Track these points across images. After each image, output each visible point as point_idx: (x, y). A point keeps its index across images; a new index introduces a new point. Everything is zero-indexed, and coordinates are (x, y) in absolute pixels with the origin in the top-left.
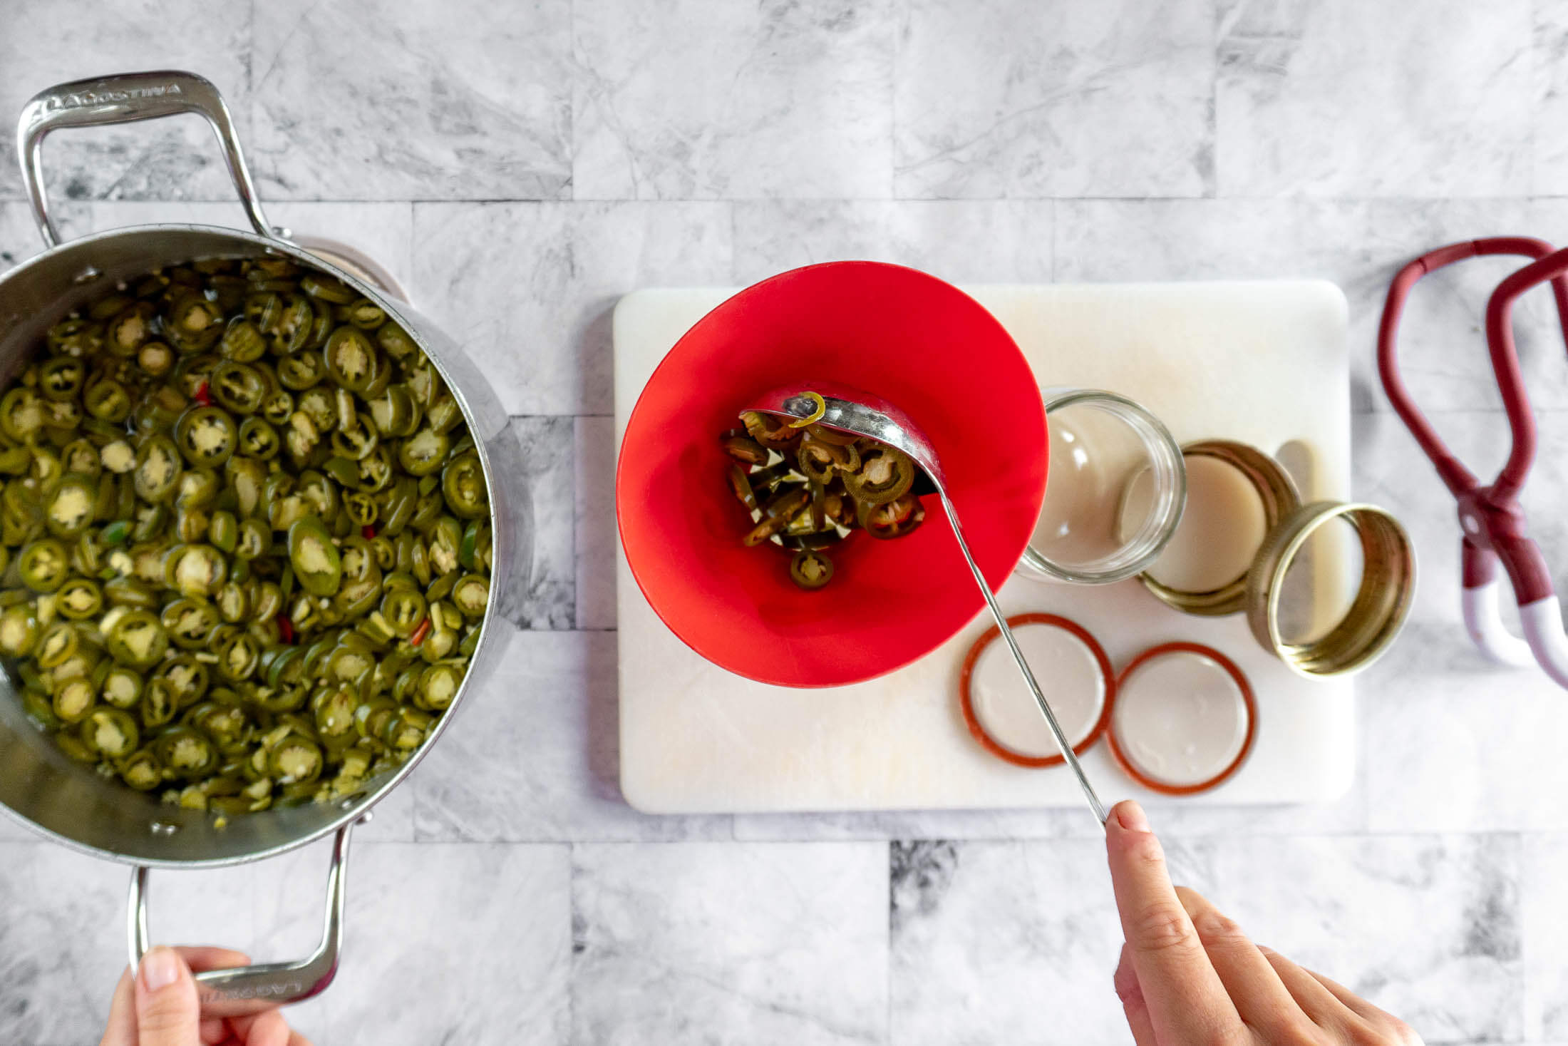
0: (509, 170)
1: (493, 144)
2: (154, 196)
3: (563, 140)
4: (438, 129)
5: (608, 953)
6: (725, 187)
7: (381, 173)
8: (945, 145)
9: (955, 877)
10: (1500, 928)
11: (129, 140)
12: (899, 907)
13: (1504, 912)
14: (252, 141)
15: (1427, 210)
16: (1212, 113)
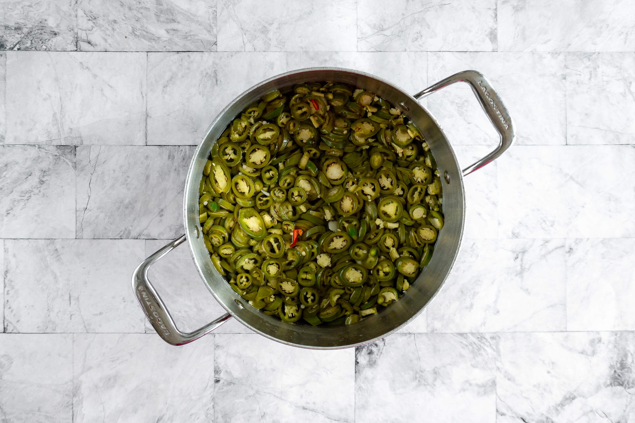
0: (189, 38)
1: (182, 27)
2: (34, 49)
3: (213, 25)
4: (158, 21)
5: (230, 383)
6: (284, 46)
7: (134, 39)
8: (380, 28)
9: (384, 350)
10: (625, 373)
11: (23, 24)
12: (359, 363)
13: (627, 367)
14: (77, 25)
15: (591, 57)
16: (496, 15)
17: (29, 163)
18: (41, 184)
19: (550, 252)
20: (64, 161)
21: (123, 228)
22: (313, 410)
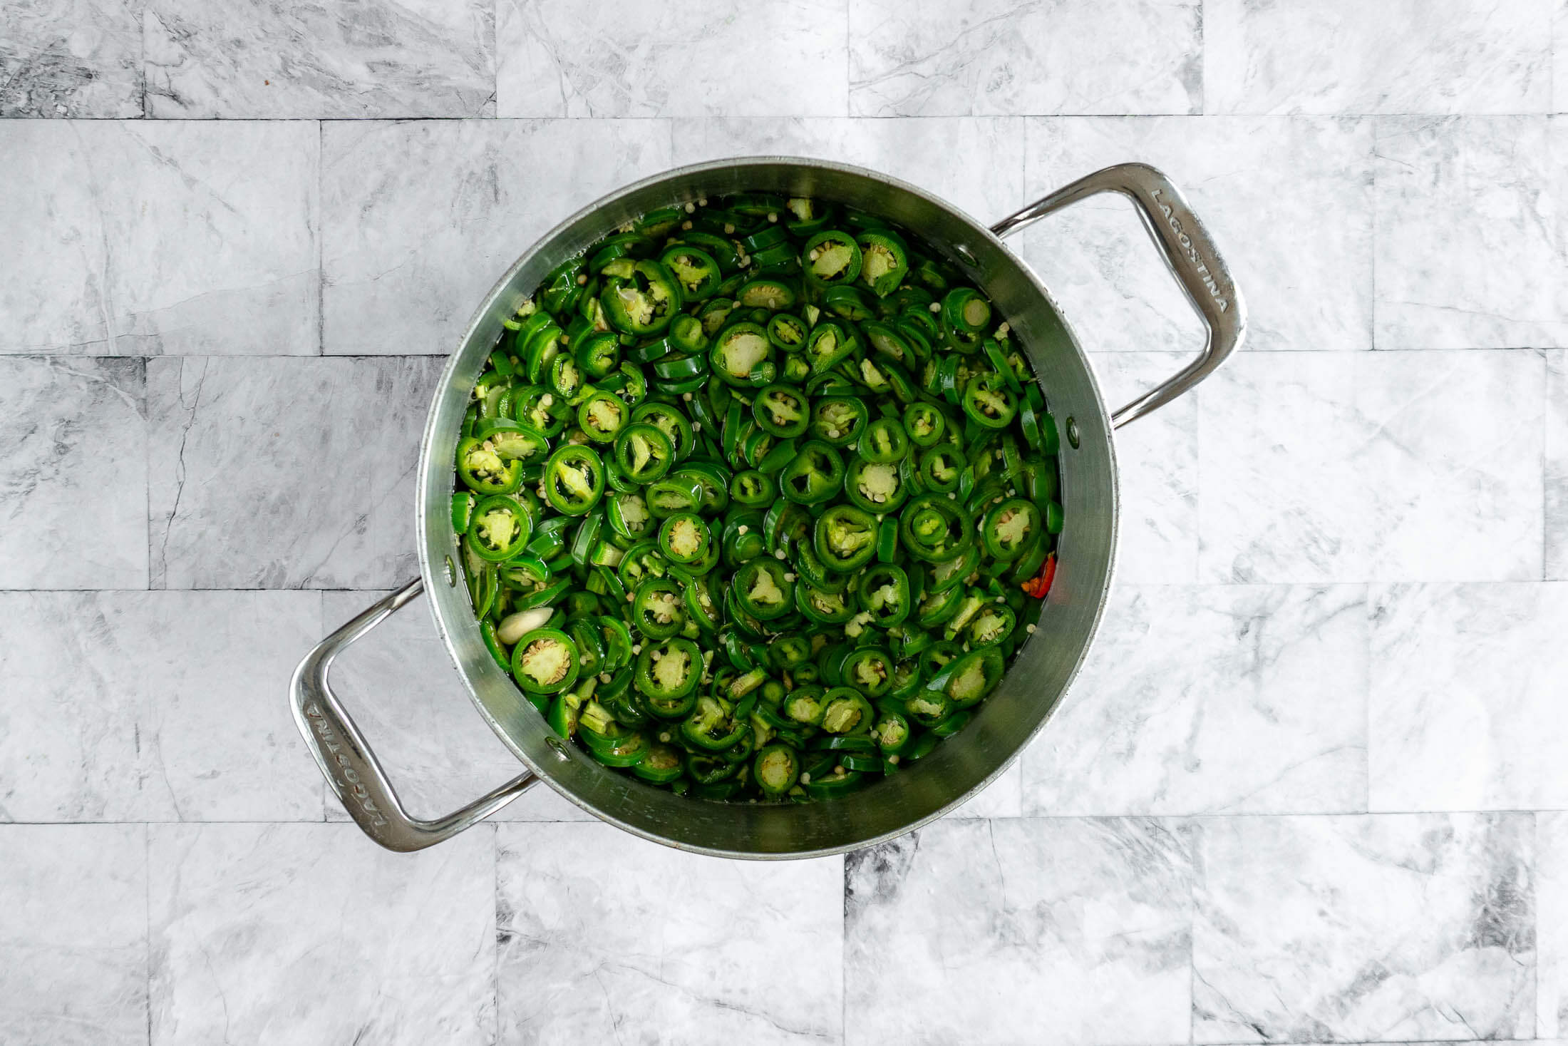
0: (426, 85)
1: (409, 56)
2: (35, 113)
3: (485, 51)
4: (348, 41)
5: (536, 944)
6: (664, 103)
7: (286, 88)
8: (906, 57)
9: (915, 859)
10: (1512, 915)
11: (6, 51)
12: (855, 893)
13: (1515, 899)
14: (143, 53)
15: (1437, 129)
16: (1200, 22)
17: (29, 400)
18: (60, 453)
19: (1329, 618)
20: (117, 396)
21: (267, 563)
22: (739, 1008)
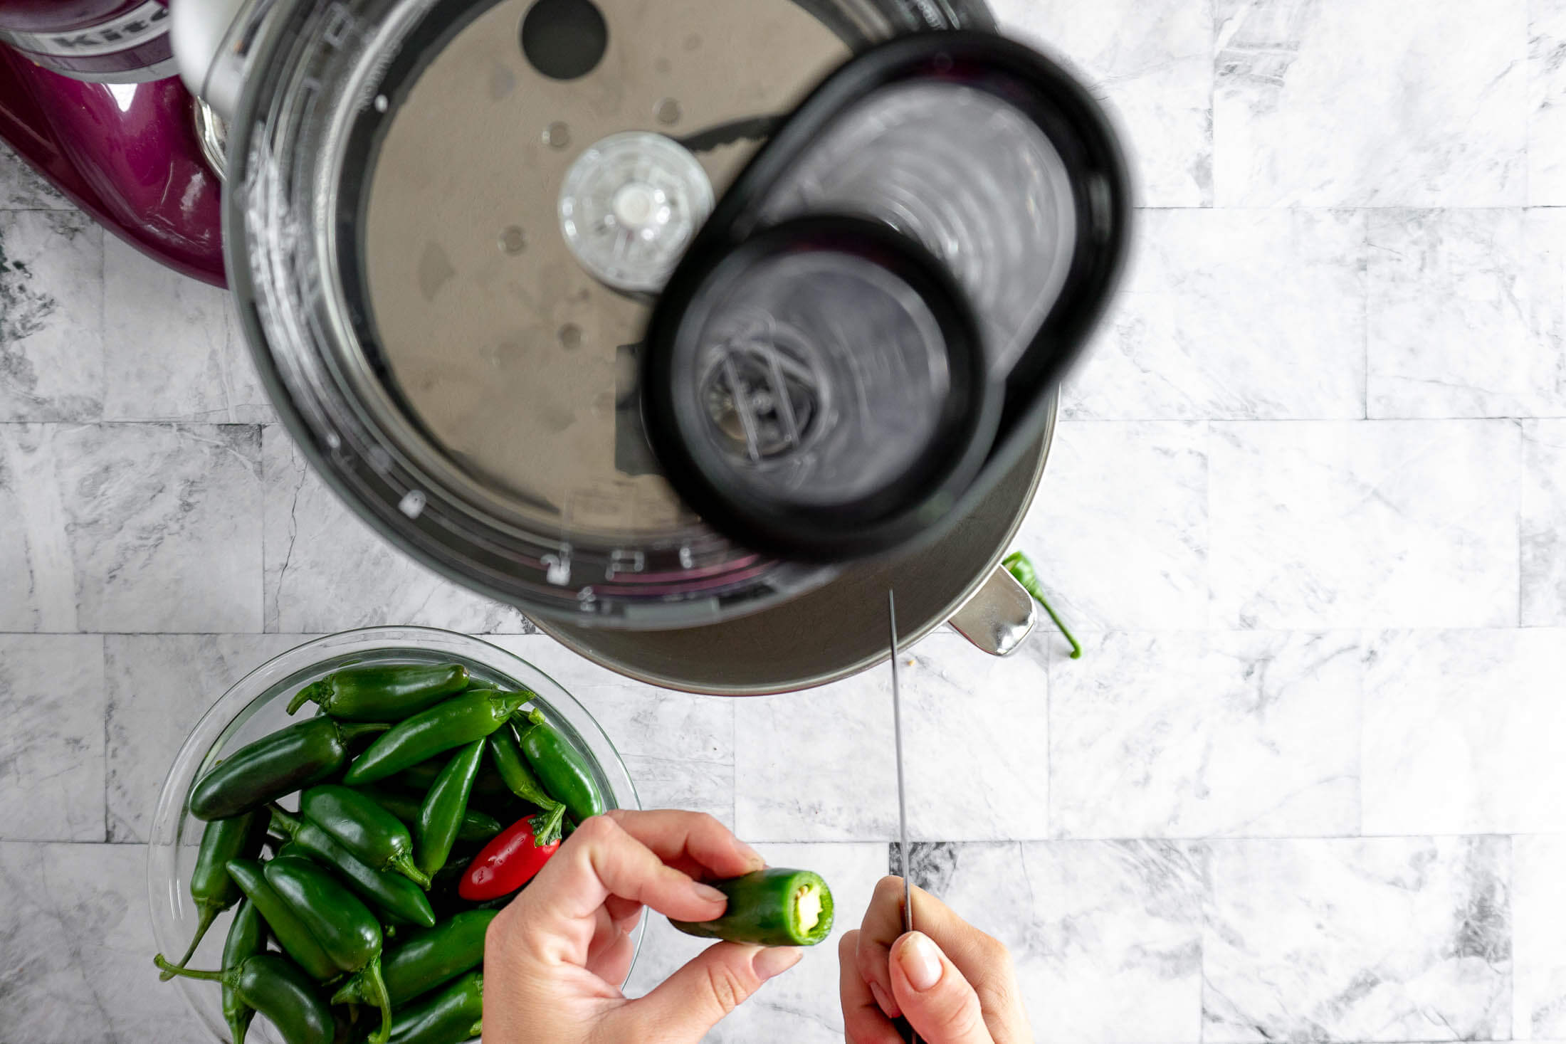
10: (1490, 928)
13: (1493, 913)
15: (1423, 220)
16: (1210, 124)
17: (156, 464)
18: (185, 510)
19: (1326, 660)
20: (236, 459)
21: (369, 610)
22: (794, 1011)
